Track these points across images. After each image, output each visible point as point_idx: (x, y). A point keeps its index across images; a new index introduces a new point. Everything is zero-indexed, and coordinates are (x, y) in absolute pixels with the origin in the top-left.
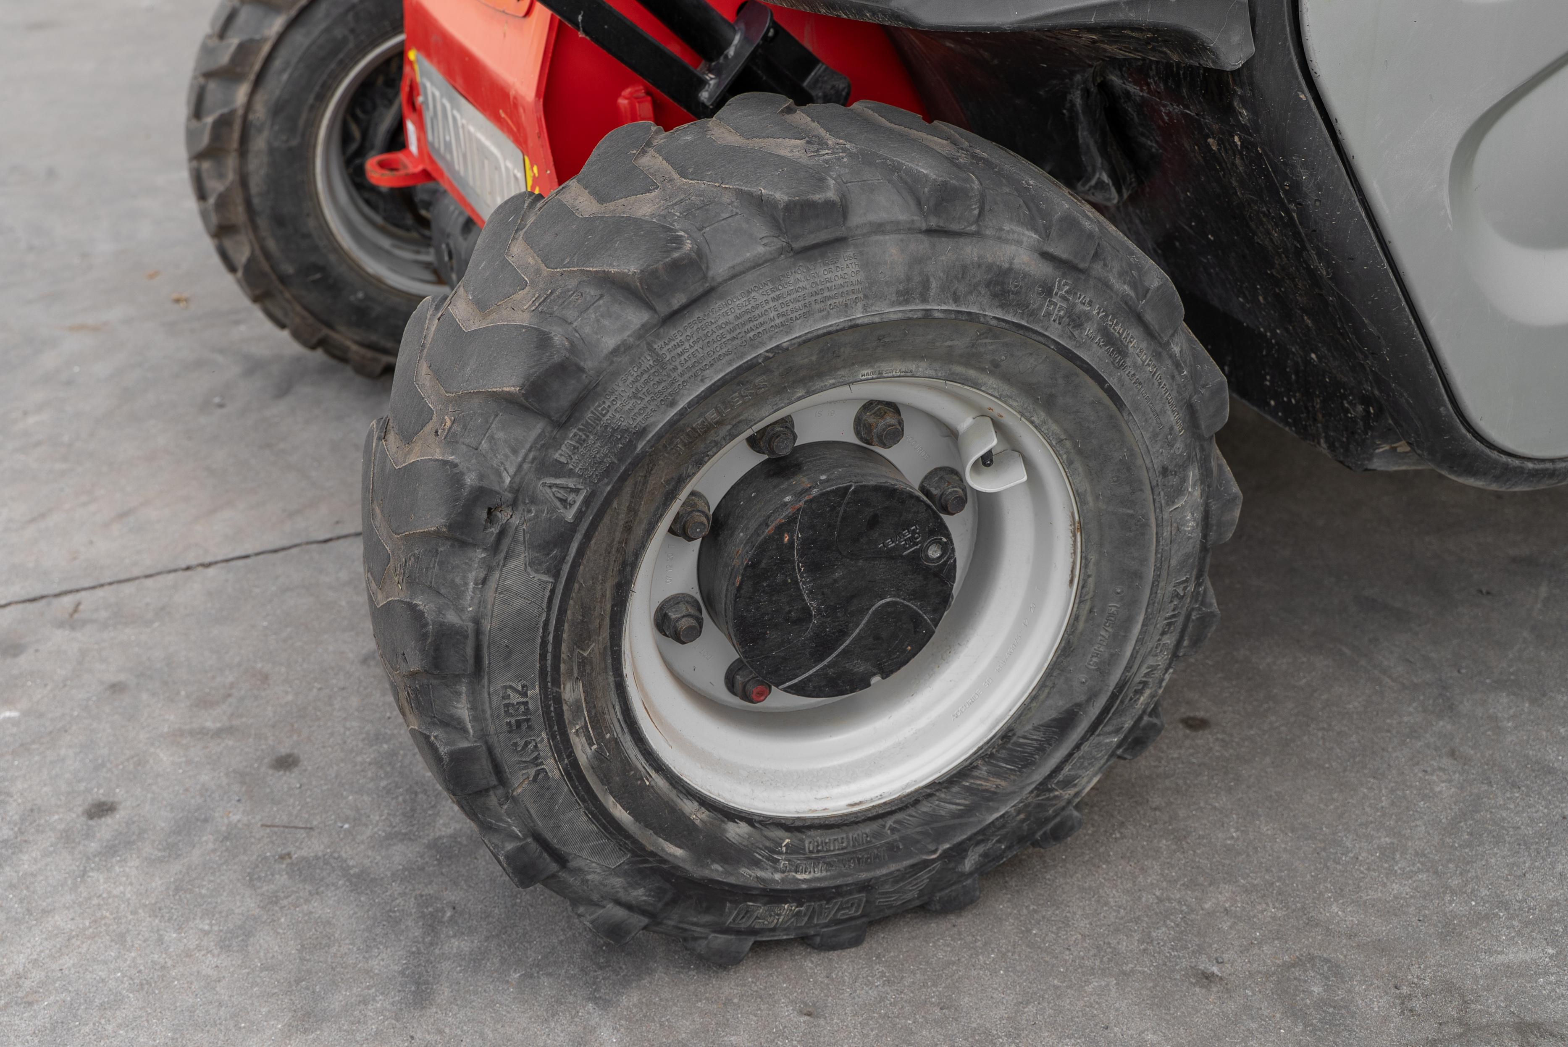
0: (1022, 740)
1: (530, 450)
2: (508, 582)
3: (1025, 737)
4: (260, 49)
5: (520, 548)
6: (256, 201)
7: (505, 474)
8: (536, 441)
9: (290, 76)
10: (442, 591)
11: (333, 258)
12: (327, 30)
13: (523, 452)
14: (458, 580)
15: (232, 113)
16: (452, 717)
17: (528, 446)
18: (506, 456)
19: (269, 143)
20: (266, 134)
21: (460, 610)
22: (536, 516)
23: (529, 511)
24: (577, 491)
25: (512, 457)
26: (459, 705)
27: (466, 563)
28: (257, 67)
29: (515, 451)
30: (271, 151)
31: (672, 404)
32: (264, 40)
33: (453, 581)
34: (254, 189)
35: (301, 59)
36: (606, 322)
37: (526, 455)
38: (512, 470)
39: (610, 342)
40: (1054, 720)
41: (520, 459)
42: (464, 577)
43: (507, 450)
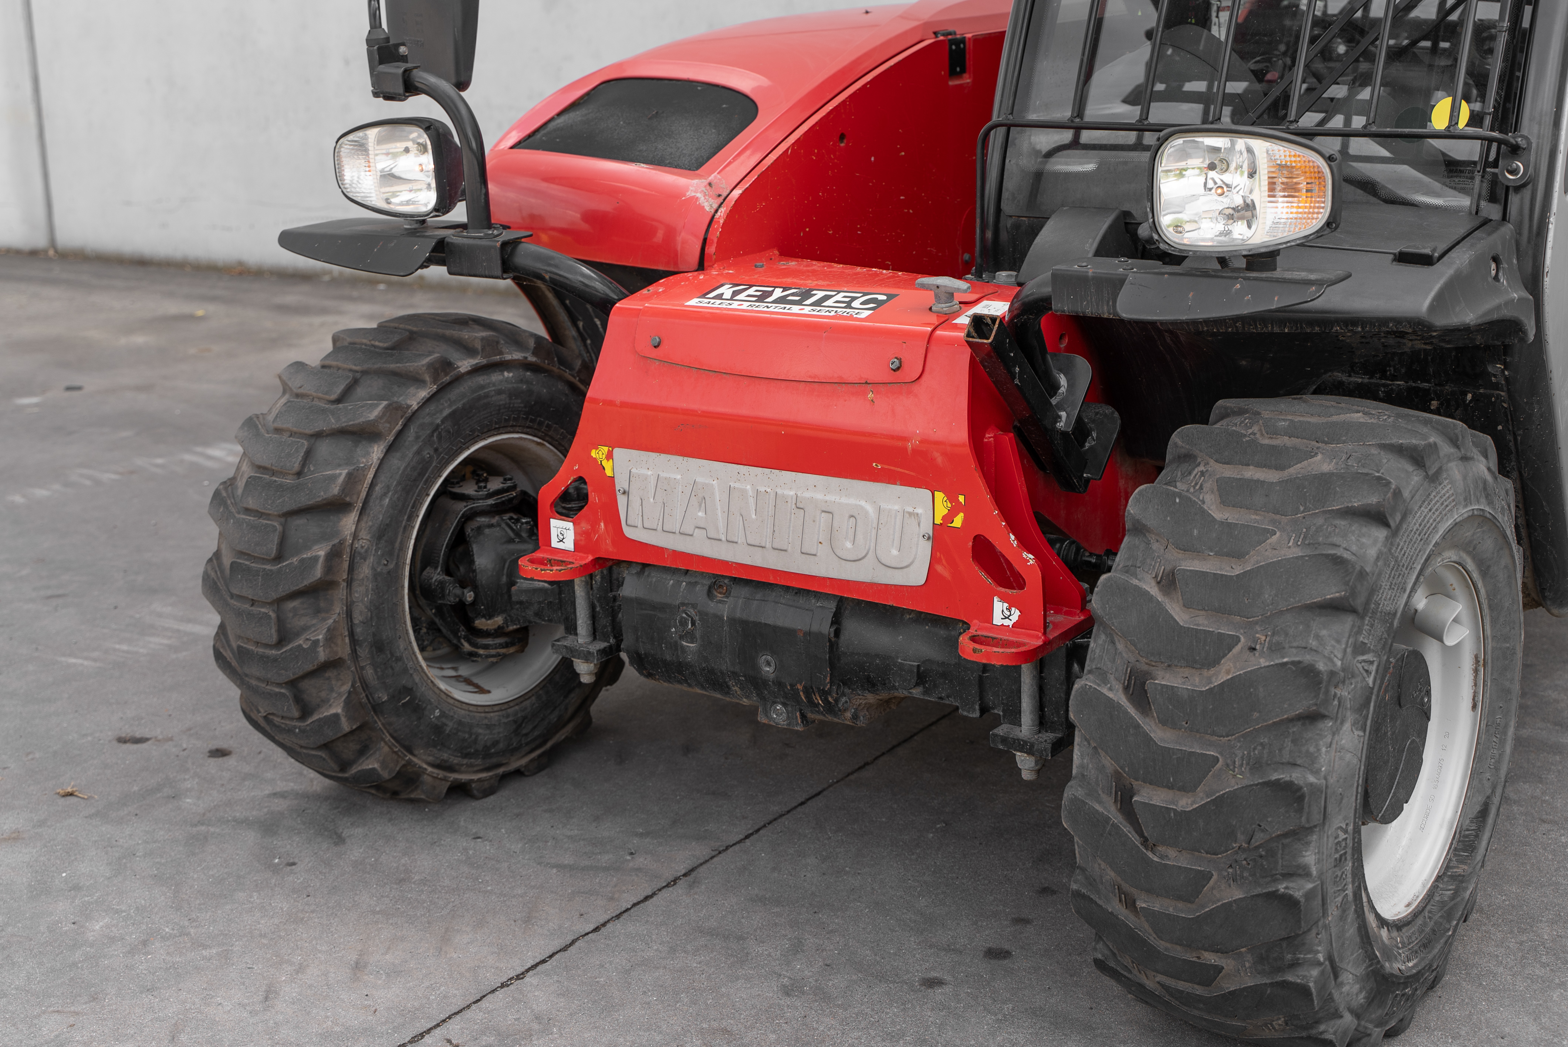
0: (1467, 833)
1: (1349, 638)
2: (1343, 742)
3: (1468, 830)
4: (365, 476)
5: (1349, 713)
6: (358, 630)
7: (1335, 659)
8: (1351, 631)
9: (391, 499)
10: (1298, 763)
11: (417, 678)
12: (419, 452)
13: (1344, 640)
14: (1312, 749)
15: (341, 543)
16: (1299, 867)
17: (1347, 635)
18: (1333, 647)
19: (373, 569)
20: (371, 559)
21: (1316, 772)
22: (1355, 687)
23: (1351, 684)
24: (1372, 663)
25: (1338, 646)
26: (1308, 853)
27: (1318, 734)
28: (363, 495)
29: (1338, 641)
30: (376, 576)
31: (1405, 591)
32: (367, 468)
33: (1307, 751)
34: (358, 618)
35: (399, 483)
36: (1364, 540)
37: (1348, 642)
38: (1340, 656)
39: (1372, 552)
40: (1479, 812)
41: (1344, 646)
42: (1317, 745)
43: (1333, 642)
